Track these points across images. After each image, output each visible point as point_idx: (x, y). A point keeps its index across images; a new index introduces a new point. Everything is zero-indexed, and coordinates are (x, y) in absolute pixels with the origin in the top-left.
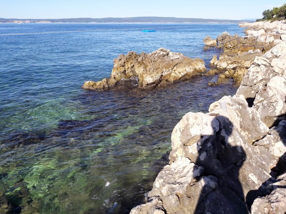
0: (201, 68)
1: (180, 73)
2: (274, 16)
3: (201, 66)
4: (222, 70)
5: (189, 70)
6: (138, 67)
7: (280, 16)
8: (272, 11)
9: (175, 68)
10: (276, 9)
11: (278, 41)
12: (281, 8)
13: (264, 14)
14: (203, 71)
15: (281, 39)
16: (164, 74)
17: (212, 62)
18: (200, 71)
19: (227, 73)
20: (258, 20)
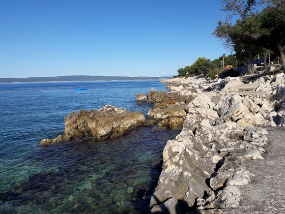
0: (142, 120)
1: (127, 124)
2: (187, 73)
3: (141, 118)
4: (158, 120)
5: (133, 121)
6: (91, 122)
7: (192, 73)
8: (184, 69)
9: (122, 121)
10: (188, 67)
11: (194, 94)
12: (192, 67)
13: (179, 71)
14: (144, 122)
15: (196, 92)
16: (114, 126)
17: (149, 114)
18: (141, 122)
19: (163, 121)
20: (175, 77)
